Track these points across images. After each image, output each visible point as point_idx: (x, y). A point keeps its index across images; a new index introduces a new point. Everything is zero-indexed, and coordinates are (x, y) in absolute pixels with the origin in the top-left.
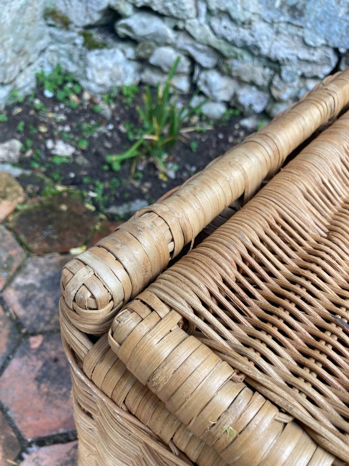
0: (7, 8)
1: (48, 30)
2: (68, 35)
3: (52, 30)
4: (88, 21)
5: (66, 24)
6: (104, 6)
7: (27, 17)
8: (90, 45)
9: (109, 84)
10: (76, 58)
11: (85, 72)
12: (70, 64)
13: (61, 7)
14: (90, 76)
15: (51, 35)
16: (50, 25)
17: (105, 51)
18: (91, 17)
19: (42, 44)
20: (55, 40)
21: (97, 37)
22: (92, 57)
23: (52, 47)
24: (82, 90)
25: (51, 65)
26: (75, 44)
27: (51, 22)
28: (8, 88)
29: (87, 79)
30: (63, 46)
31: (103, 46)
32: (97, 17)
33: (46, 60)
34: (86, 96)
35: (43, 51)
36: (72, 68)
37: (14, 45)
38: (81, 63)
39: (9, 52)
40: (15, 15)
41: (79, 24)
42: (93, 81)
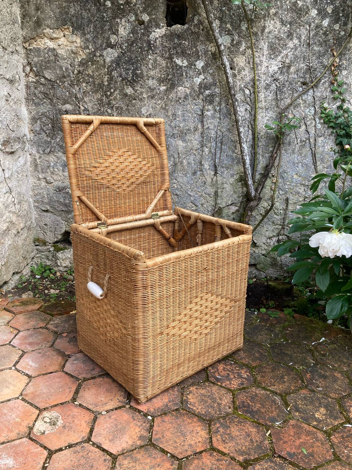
0: (20, 239)
1: (35, 247)
2: (45, 248)
3: (37, 247)
4: (56, 240)
5: (45, 243)
6: (63, 231)
7: (27, 243)
8: (58, 250)
9: (70, 265)
10: (50, 258)
11: (56, 263)
12: (47, 261)
13: (41, 236)
14: (59, 264)
15: (37, 250)
16: (36, 245)
17: (66, 250)
18: (57, 238)
19: (32, 255)
20: (39, 251)
21: (60, 245)
22: (60, 255)
23: (37, 256)
24: (56, 273)
25: (37, 264)
26: (50, 251)
27: (36, 244)
28: (19, 275)
29: (58, 266)
30: (43, 254)
31: (65, 248)
32: (60, 237)
33: (34, 263)
34: (58, 274)
35: (33, 258)
36: (49, 263)
37: (23, 254)
38: (53, 259)
39: (21, 257)
40: (23, 241)
41: (51, 242)
42: (62, 266)
